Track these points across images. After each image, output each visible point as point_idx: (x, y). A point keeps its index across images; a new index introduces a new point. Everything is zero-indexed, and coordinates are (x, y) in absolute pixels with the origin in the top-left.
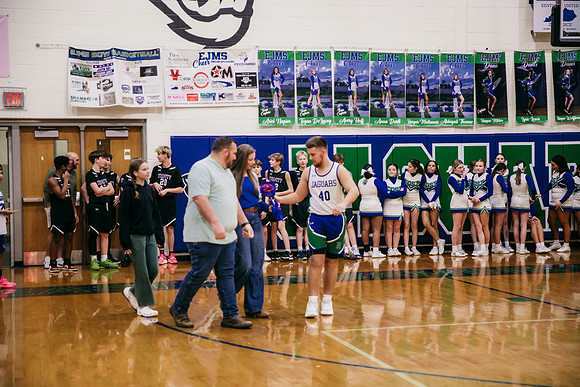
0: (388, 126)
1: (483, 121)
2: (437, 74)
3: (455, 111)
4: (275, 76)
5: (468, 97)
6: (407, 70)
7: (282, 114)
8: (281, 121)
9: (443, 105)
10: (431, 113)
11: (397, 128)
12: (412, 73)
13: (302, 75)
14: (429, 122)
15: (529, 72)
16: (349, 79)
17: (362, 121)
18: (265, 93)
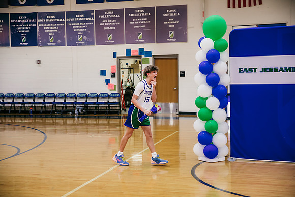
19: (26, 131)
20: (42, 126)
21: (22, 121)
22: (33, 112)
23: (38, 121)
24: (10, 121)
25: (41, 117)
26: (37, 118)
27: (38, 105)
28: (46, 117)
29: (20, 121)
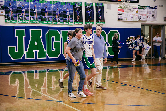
0: (47, 24)
1: (76, 23)
2: (62, 8)
3: (68, 20)
4: (10, 6)
5: (71, 16)
6: (53, 6)
7: (13, 19)
8: (12, 21)
9: (64, 18)
10: (60, 20)
11: (50, 24)
12: (54, 7)
13: (19, 6)
14: (60, 23)
15: (89, 9)
16: (35, 8)
17: (39, 22)
18: (7, 12)
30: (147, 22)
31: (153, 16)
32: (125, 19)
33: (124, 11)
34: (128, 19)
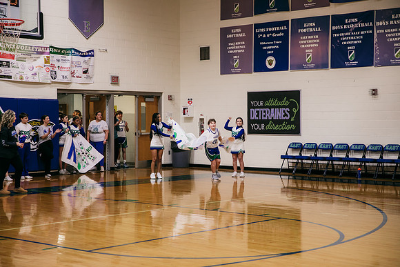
19: (350, 205)
20: (376, 199)
21: (344, 188)
22: (362, 176)
23: (371, 190)
24: (326, 188)
25: (376, 183)
26: (368, 186)
27: (371, 164)
28: (384, 184)
29: (342, 189)
30: (73, 86)
31: (85, 72)
32: (18, 76)
33: (13, 59)
34: (24, 77)
